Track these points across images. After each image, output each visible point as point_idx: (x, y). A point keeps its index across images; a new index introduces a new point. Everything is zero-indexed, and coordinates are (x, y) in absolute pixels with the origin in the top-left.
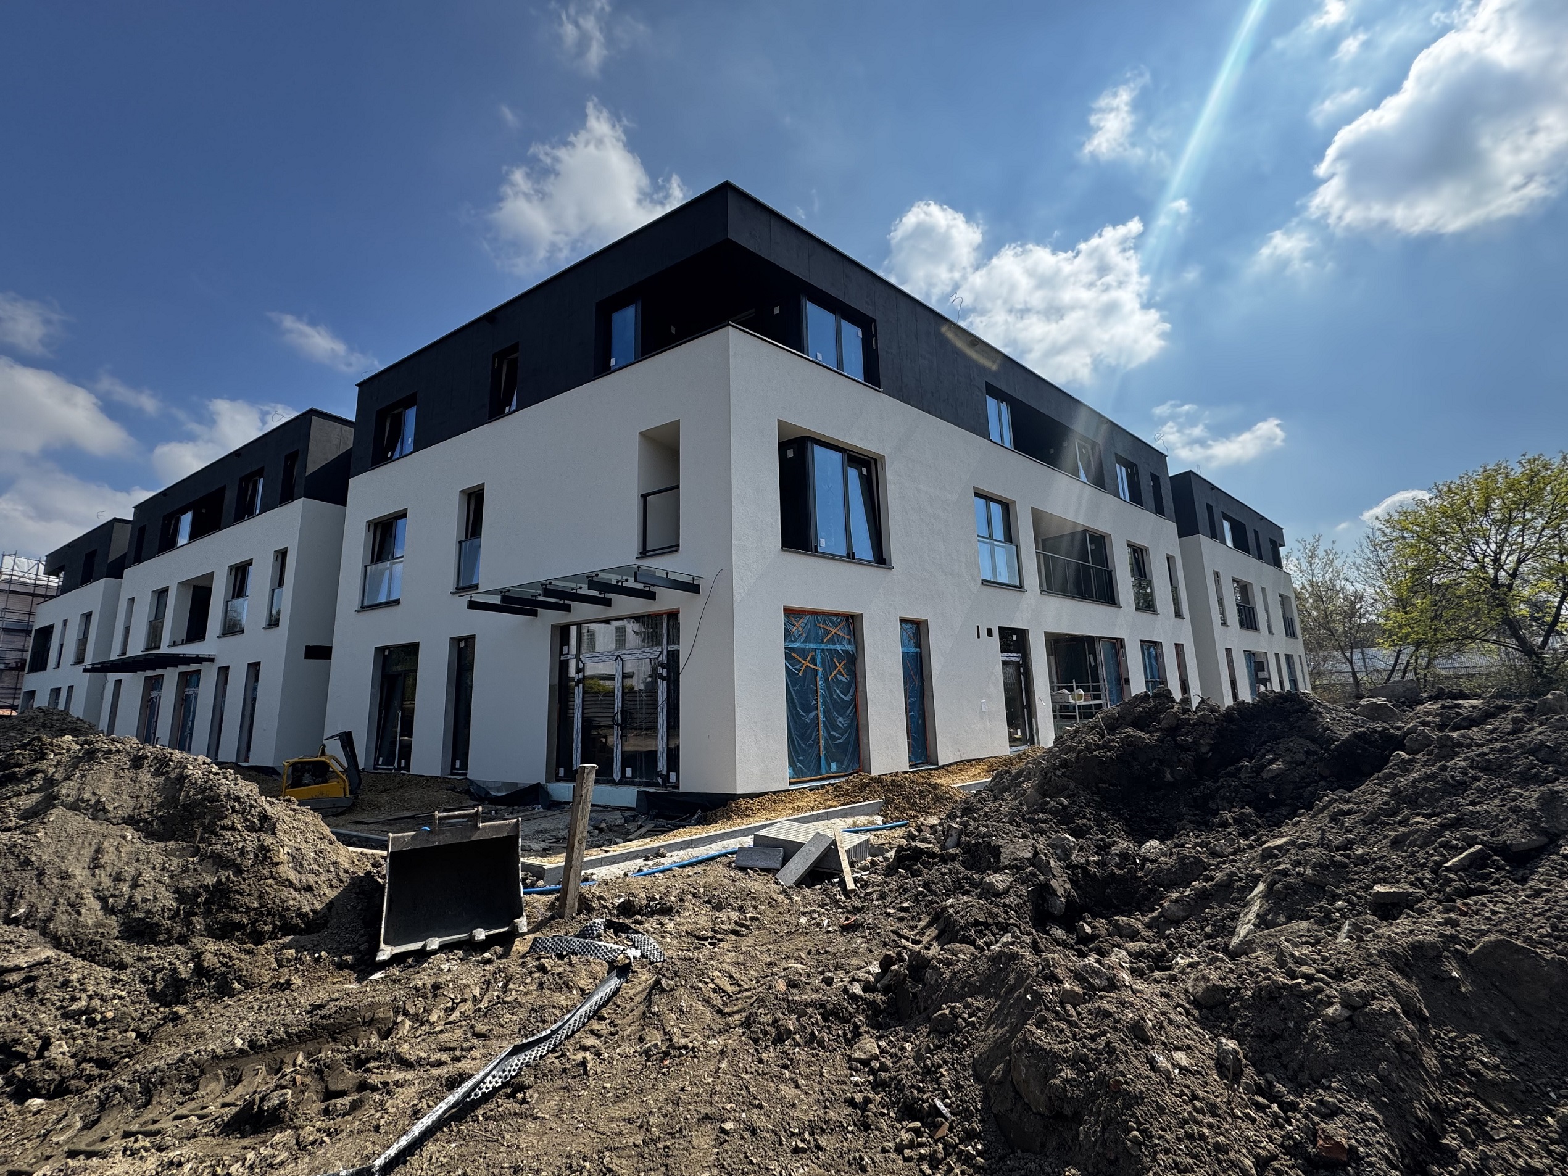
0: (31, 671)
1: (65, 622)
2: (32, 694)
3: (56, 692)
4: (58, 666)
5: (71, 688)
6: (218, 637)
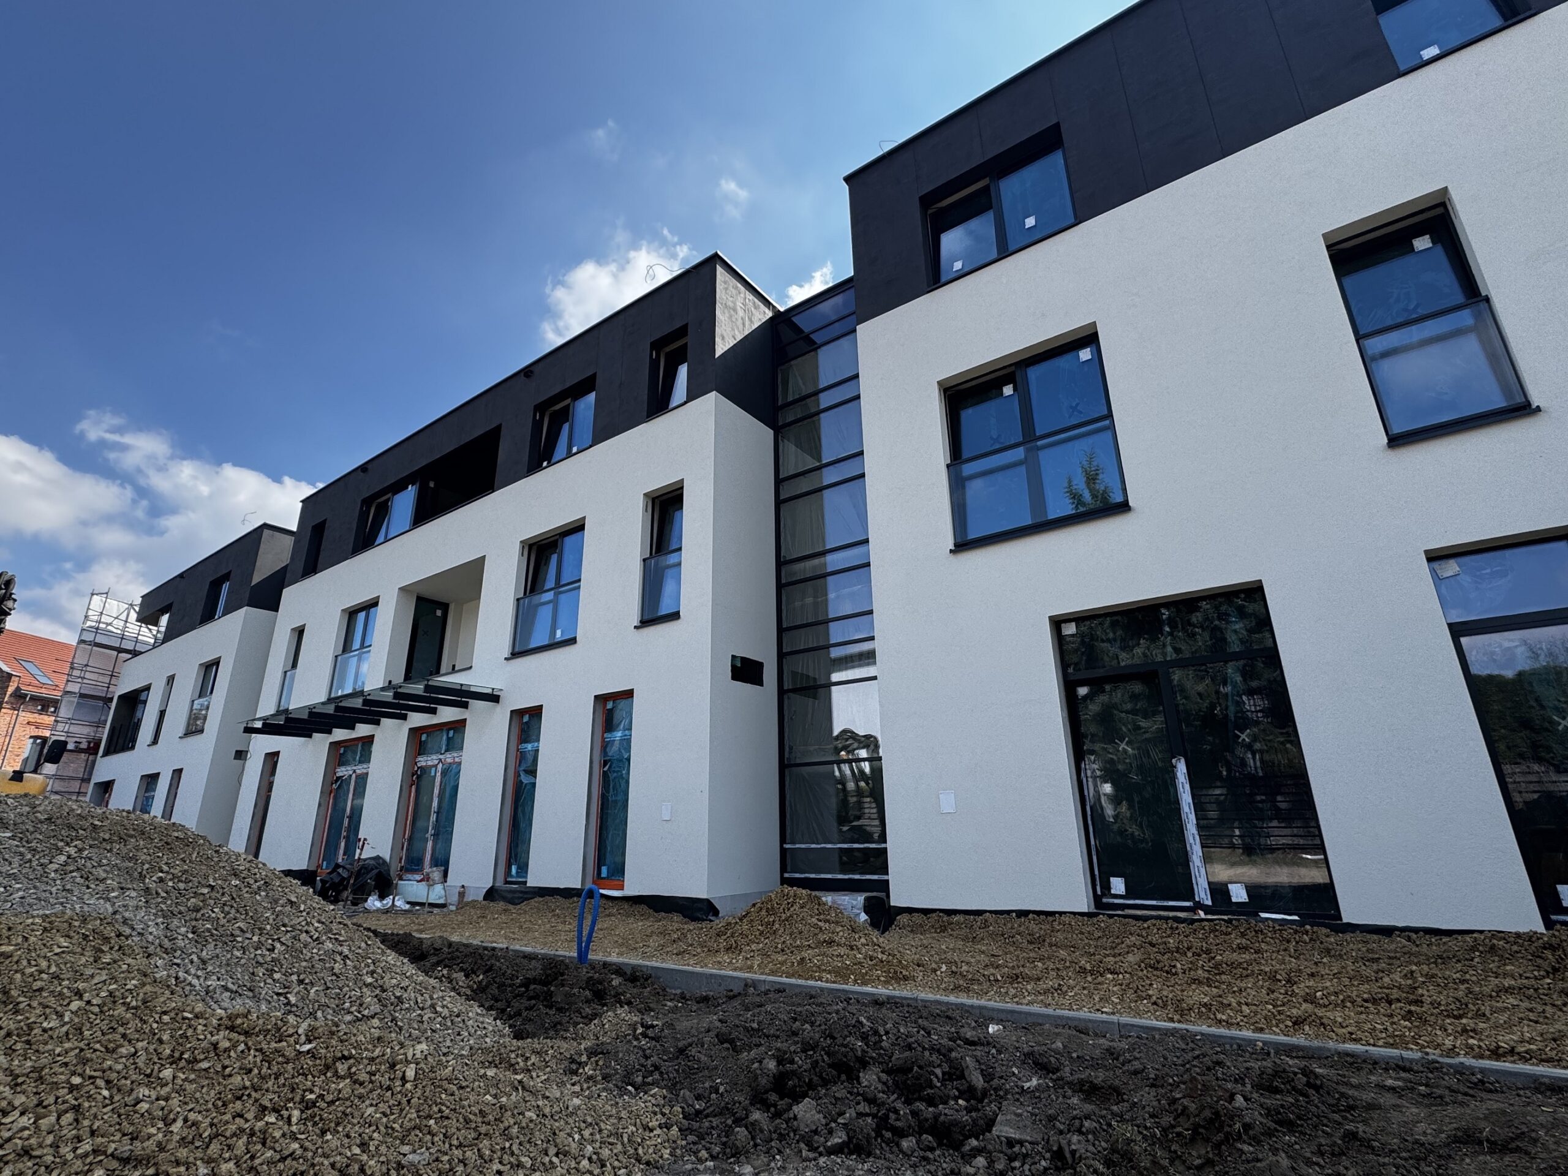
0: (107, 753)
1: (171, 679)
2: (106, 787)
3: (151, 780)
4: (155, 741)
5: (178, 773)
6: (506, 659)
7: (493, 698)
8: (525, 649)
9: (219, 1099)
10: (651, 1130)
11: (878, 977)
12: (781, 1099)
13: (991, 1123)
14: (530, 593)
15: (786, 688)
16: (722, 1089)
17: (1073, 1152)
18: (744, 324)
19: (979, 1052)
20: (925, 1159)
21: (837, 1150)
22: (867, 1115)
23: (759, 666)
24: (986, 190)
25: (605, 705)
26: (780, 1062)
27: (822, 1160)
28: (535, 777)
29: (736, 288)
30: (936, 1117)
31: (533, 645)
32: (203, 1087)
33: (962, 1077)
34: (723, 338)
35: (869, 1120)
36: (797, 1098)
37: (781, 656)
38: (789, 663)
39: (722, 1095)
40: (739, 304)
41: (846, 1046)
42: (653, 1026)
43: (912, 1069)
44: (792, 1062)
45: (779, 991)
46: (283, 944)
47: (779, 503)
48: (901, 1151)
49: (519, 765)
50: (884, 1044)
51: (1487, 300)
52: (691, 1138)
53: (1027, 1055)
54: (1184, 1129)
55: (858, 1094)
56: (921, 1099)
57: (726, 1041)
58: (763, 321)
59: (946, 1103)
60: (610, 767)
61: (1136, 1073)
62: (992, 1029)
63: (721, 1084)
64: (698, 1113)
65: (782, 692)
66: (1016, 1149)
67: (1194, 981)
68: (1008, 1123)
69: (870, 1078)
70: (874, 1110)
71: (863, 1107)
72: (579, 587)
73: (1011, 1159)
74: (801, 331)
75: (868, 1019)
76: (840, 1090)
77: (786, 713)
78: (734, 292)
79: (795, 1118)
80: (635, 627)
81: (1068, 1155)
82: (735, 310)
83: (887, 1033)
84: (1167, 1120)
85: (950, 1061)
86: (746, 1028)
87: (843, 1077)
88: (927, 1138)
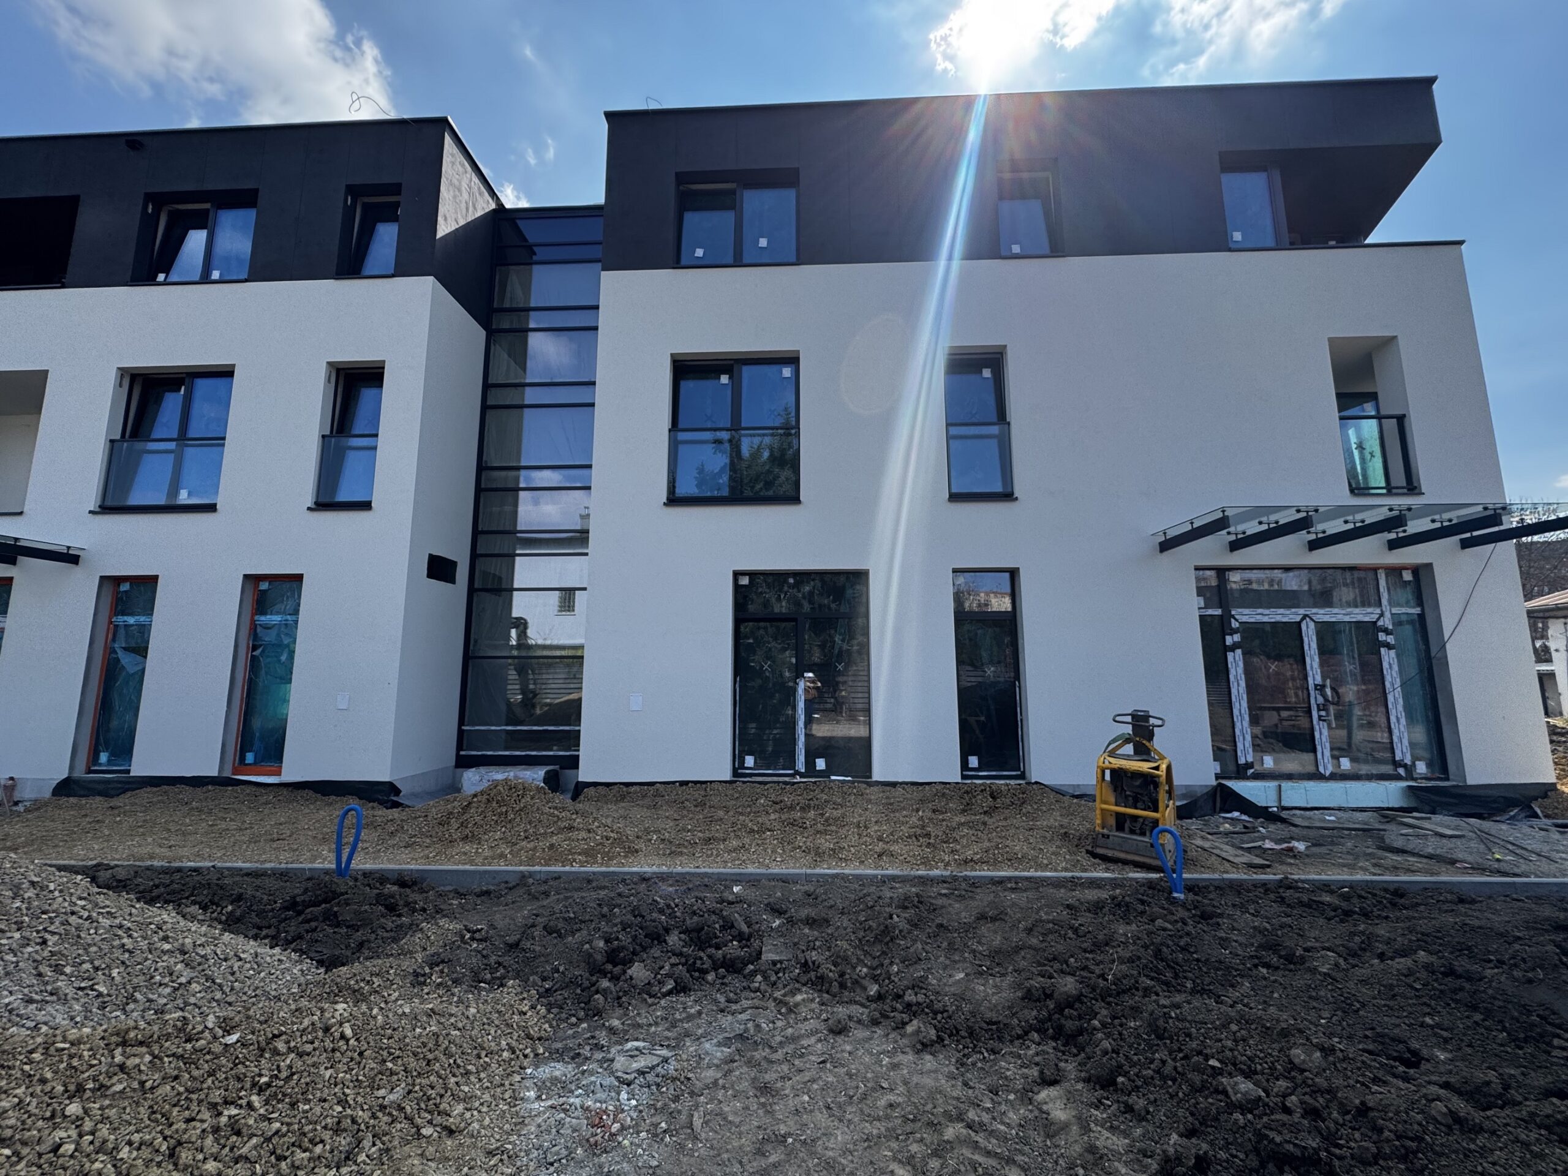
6: (90, 512)
7: (70, 558)
8: (121, 504)
9: (154, 1113)
10: (525, 1014)
11: (619, 853)
12: (614, 966)
13: (760, 953)
14: (130, 437)
15: (476, 586)
16: (562, 969)
17: (814, 962)
18: (467, 209)
19: (738, 907)
20: (722, 984)
21: (670, 993)
22: (677, 964)
23: (453, 564)
24: (733, 192)
25: (256, 586)
26: (607, 941)
27: (663, 1002)
28: (145, 657)
29: (463, 165)
30: (724, 957)
31: (134, 500)
32: (124, 1108)
33: (732, 926)
34: (446, 219)
35: (680, 967)
36: (628, 963)
37: (474, 556)
38: (482, 565)
39: (563, 973)
40: (464, 185)
41: (654, 921)
42: (479, 930)
43: (703, 928)
44: (617, 939)
45: (556, 878)
46: (53, 933)
47: (485, 408)
48: (707, 982)
49: (114, 640)
50: (678, 914)
51: (1009, 424)
52: (555, 1010)
53: (767, 905)
54: (870, 937)
55: (668, 951)
56: (710, 946)
57: (554, 932)
58: (487, 210)
59: (726, 946)
60: (263, 651)
61: (831, 907)
62: (736, 889)
63: (560, 964)
64: (547, 990)
65: (472, 591)
66: (779, 966)
67: (818, 832)
68: (770, 951)
69: (674, 939)
70: (683, 960)
71: (674, 960)
72: (223, 445)
73: (776, 973)
74: (526, 240)
75: (660, 897)
76: (656, 952)
77: (474, 609)
78: (461, 169)
79: (631, 978)
80: (309, 509)
81: (811, 964)
82: (459, 190)
83: (677, 906)
84: (861, 934)
85: (723, 918)
86: (565, 919)
87: (656, 942)
88: (722, 971)
